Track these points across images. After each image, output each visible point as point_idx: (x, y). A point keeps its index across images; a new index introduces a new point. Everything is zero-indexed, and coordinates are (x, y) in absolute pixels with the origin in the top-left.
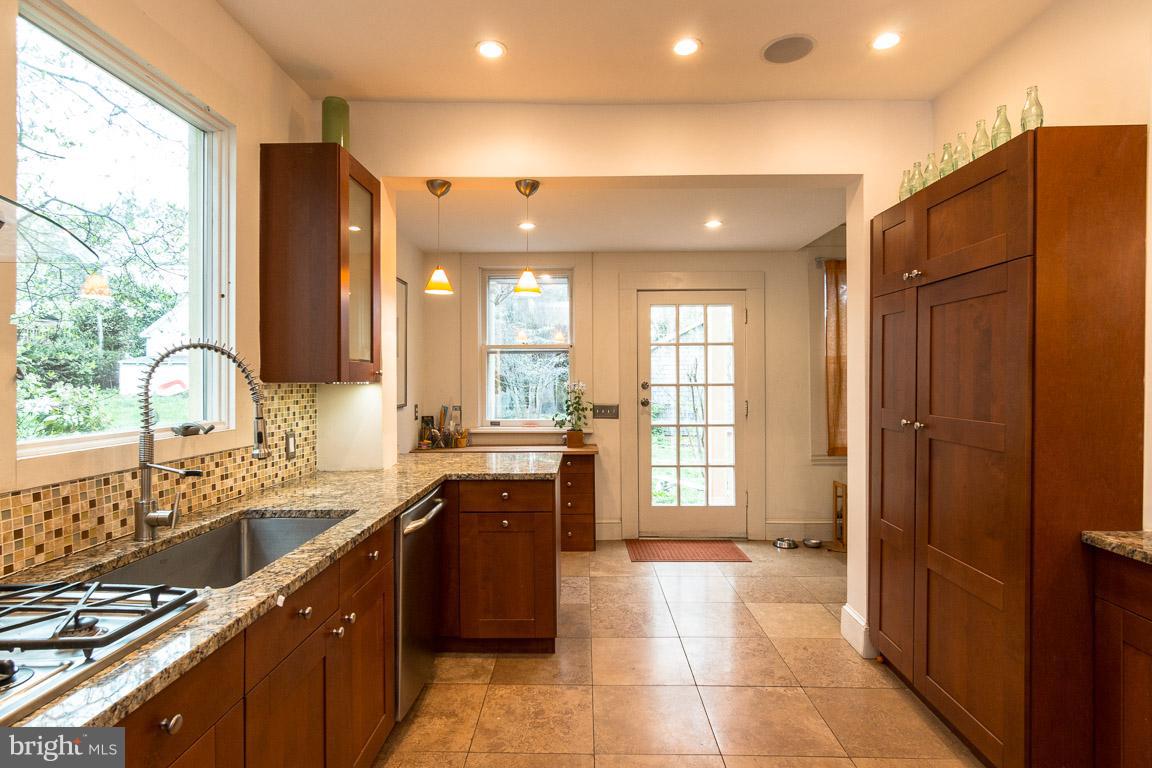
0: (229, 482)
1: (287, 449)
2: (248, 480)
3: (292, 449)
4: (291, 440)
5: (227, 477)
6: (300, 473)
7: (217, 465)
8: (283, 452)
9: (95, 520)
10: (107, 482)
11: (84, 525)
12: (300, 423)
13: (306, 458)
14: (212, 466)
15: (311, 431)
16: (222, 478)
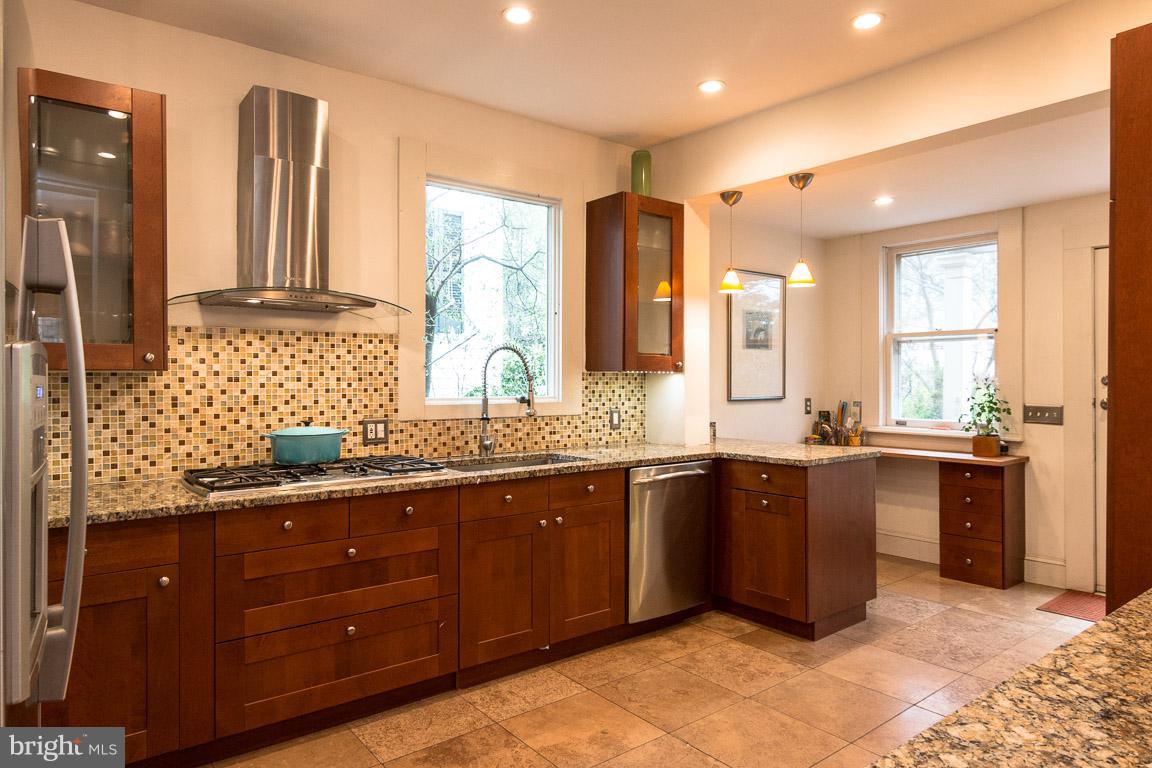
0: (557, 437)
1: (611, 421)
2: (573, 438)
3: (616, 421)
4: (616, 416)
5: (555, 433)
6: (626, 441)
7: (547, 424)
8: (607, 422)
9: (464, 443)
10: (471, 423)
11: (457, 444)
12: (627, 403)
13: (632, 430)
14: (543, 425)
15: (639, 409)
16: (551, 433)
